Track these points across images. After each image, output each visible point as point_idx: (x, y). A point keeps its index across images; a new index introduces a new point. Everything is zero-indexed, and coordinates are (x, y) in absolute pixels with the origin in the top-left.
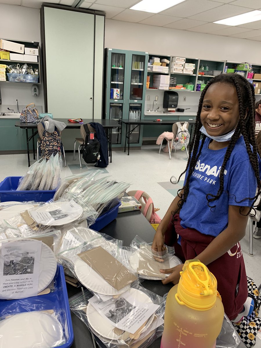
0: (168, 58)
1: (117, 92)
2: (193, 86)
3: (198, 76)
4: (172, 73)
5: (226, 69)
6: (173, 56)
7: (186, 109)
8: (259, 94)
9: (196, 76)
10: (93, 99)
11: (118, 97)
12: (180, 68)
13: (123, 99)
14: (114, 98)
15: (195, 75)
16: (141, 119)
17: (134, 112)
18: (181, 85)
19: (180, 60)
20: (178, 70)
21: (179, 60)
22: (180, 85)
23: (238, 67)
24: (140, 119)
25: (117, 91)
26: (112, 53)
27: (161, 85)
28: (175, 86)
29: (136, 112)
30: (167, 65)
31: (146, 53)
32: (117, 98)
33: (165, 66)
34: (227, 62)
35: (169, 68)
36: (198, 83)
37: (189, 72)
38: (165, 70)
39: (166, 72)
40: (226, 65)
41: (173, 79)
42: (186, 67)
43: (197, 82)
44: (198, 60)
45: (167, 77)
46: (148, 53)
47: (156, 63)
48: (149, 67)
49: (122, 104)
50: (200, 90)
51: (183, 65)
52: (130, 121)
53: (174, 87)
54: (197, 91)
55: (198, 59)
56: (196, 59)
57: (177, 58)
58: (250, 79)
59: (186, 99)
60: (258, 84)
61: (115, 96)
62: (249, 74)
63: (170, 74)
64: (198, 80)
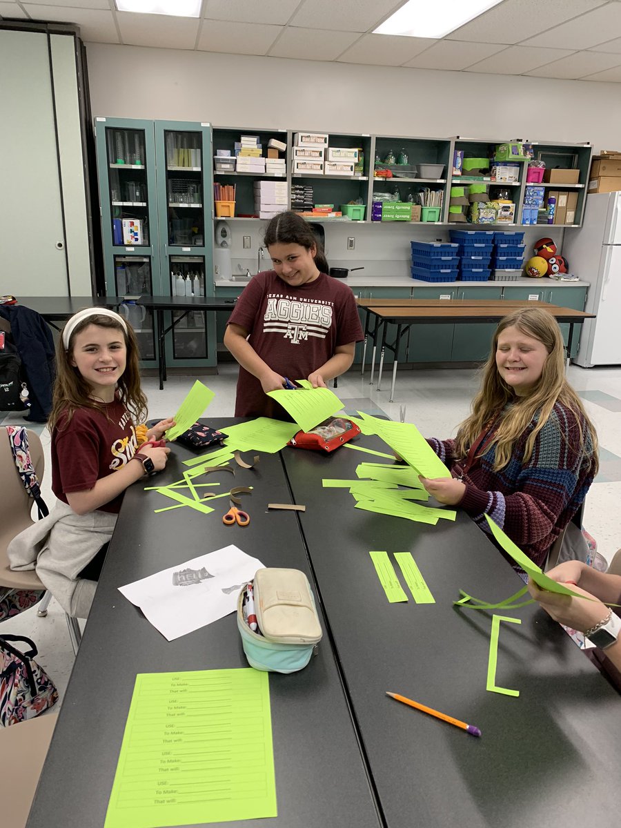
0: (282, 137)
1: (133, 228)
2: (361, 207)
3: (375, 181)
4: (295, 176)
5: (459, 160)
6: (294, 129)
7: (352, 270)
8: (571, 223)
9: (366, 182)
10: (63, 246)
11: (137, 240)
12: (313, 162)
13: (149, 246)
14: (126, 243)
15: (365, 178)
16: (207, 296)
17: (188, 278)
18: (329, 205)
19: (312, 140)
20: (308, 167)
21: (308, 139)
22: (326, 206)
23: (497, 154)
24: (205, 295)
25: (132, 224)
26: (107, 128)
27: (263, 208)
28: (311, 210)
29: (192, 279)
30: (282, 155)
31: (203, 125)
32: (133, 242)
33: (276, 158)
34: (458, 140)
35: (286, 163)
36: (377, 199)
37: (342, 170)
38: (276, 167)
39: (278, 174)
40: (457, 148)
41: (302, 192)
42: (331, 158)
43: (372, 197)
44: (370, 138)
45: (278, 186)
46: (208, 125)
47: (247, 149)
48: (225, 161)
49: (149, 257)
50: (381, 218)
51: (321, 153)
52: (175, 302)
53: (310, 213)
54: (374, 222)
55: (368, 136)
56: (363, 135)
57: (300, 134)
58: (536, 184)
59: (356, 244)
60: (566, 196)
61: (127, 238)
62: (531, 172)
63: (289, 179)
64: (374, 191)
